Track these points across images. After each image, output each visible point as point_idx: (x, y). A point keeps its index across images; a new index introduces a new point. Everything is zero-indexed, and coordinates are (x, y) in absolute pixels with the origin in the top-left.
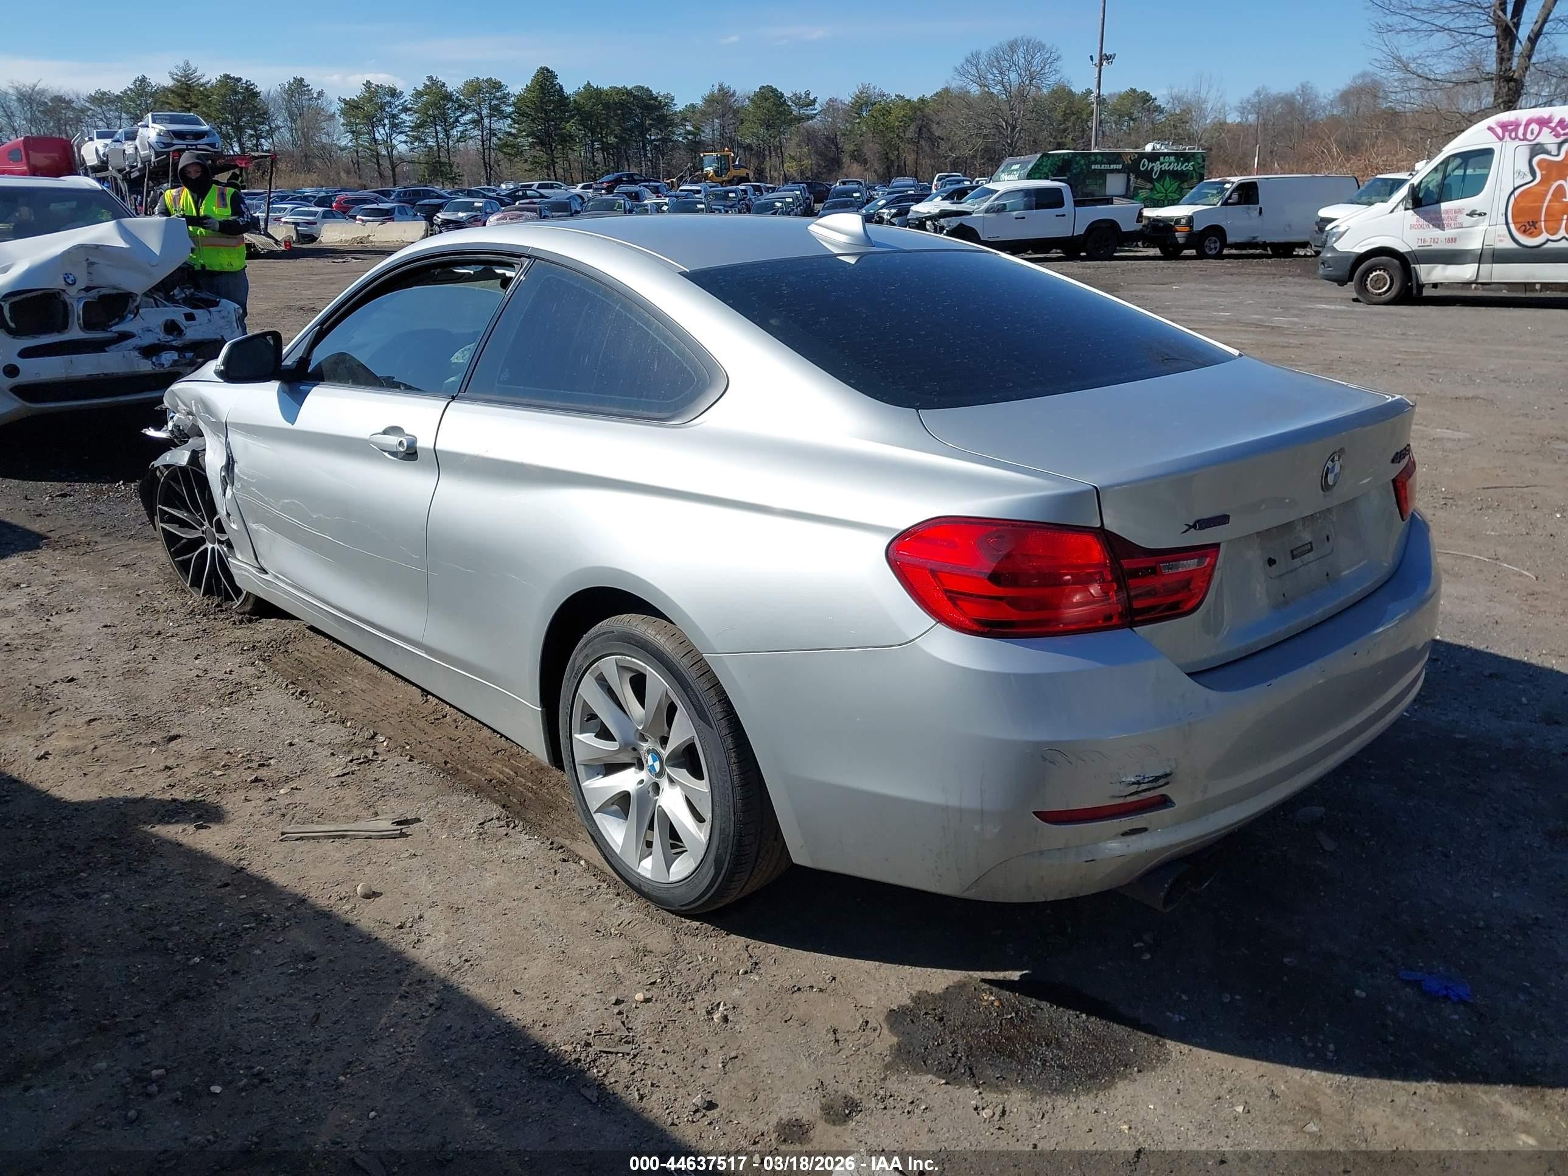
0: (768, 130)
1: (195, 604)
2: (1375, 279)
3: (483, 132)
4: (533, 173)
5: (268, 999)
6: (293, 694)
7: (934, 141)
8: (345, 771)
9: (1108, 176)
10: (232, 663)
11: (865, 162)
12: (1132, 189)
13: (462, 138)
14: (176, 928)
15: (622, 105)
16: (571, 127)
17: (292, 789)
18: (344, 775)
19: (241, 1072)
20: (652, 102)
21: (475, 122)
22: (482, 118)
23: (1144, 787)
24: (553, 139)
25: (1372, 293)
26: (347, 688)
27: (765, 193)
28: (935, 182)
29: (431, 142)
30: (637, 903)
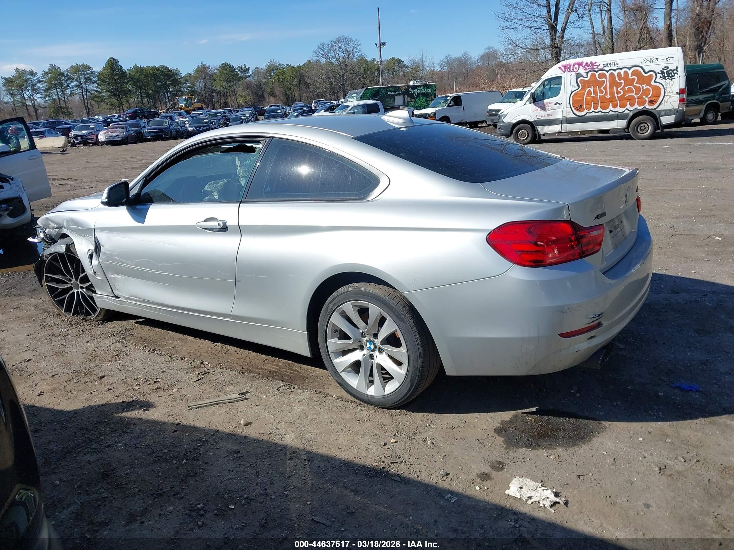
0: (228, 84)
1: (70, 320)
2: (521, 133)
3: (82, 91)
4: (111, 110)
5: (229, 471)
6: (149, 351)
7: (307, 85)
8: (198, 378)
9: (395, 96)
10: (108, 342)
11: (276, 96)
12: (406, 102)
13: (72, 94)
14: (166, 451)
15: (153, 75)
16: (129, 87)
17: (178, 389)
18: (199, 380)
19: (238, 499)
20: (169, 73)
21: (79, 86)
22: (81, 84)
23: (596, 319)
24: (120, 93)
25: (521, 140)
26: (173, 345)
27: (233, 113)
28: (313, 104)
29: (55, 97)
30: (367, 407)
